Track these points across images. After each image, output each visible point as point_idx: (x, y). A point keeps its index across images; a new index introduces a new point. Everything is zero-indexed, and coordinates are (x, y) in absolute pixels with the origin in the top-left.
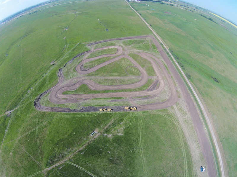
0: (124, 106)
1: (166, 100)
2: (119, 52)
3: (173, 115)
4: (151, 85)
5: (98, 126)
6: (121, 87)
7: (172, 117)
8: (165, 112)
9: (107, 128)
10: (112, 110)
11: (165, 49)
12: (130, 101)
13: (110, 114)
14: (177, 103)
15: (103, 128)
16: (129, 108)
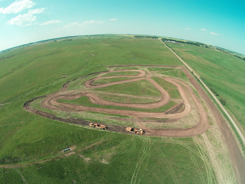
0: (126, 126)
1: (191, 127)
2: (141, 75)
3: (201, 147)
4: (173, 108)
5: (78, 143)
6: (129, 106)
7: (199, 150)
8: (188, 142)
9: (89, 149)
10: (107, 128)
11: (196, 77)
12: (137, 122)
13: (102, 132)
14: (207, 131)
15: (83, 147)
16: (132, 130)
